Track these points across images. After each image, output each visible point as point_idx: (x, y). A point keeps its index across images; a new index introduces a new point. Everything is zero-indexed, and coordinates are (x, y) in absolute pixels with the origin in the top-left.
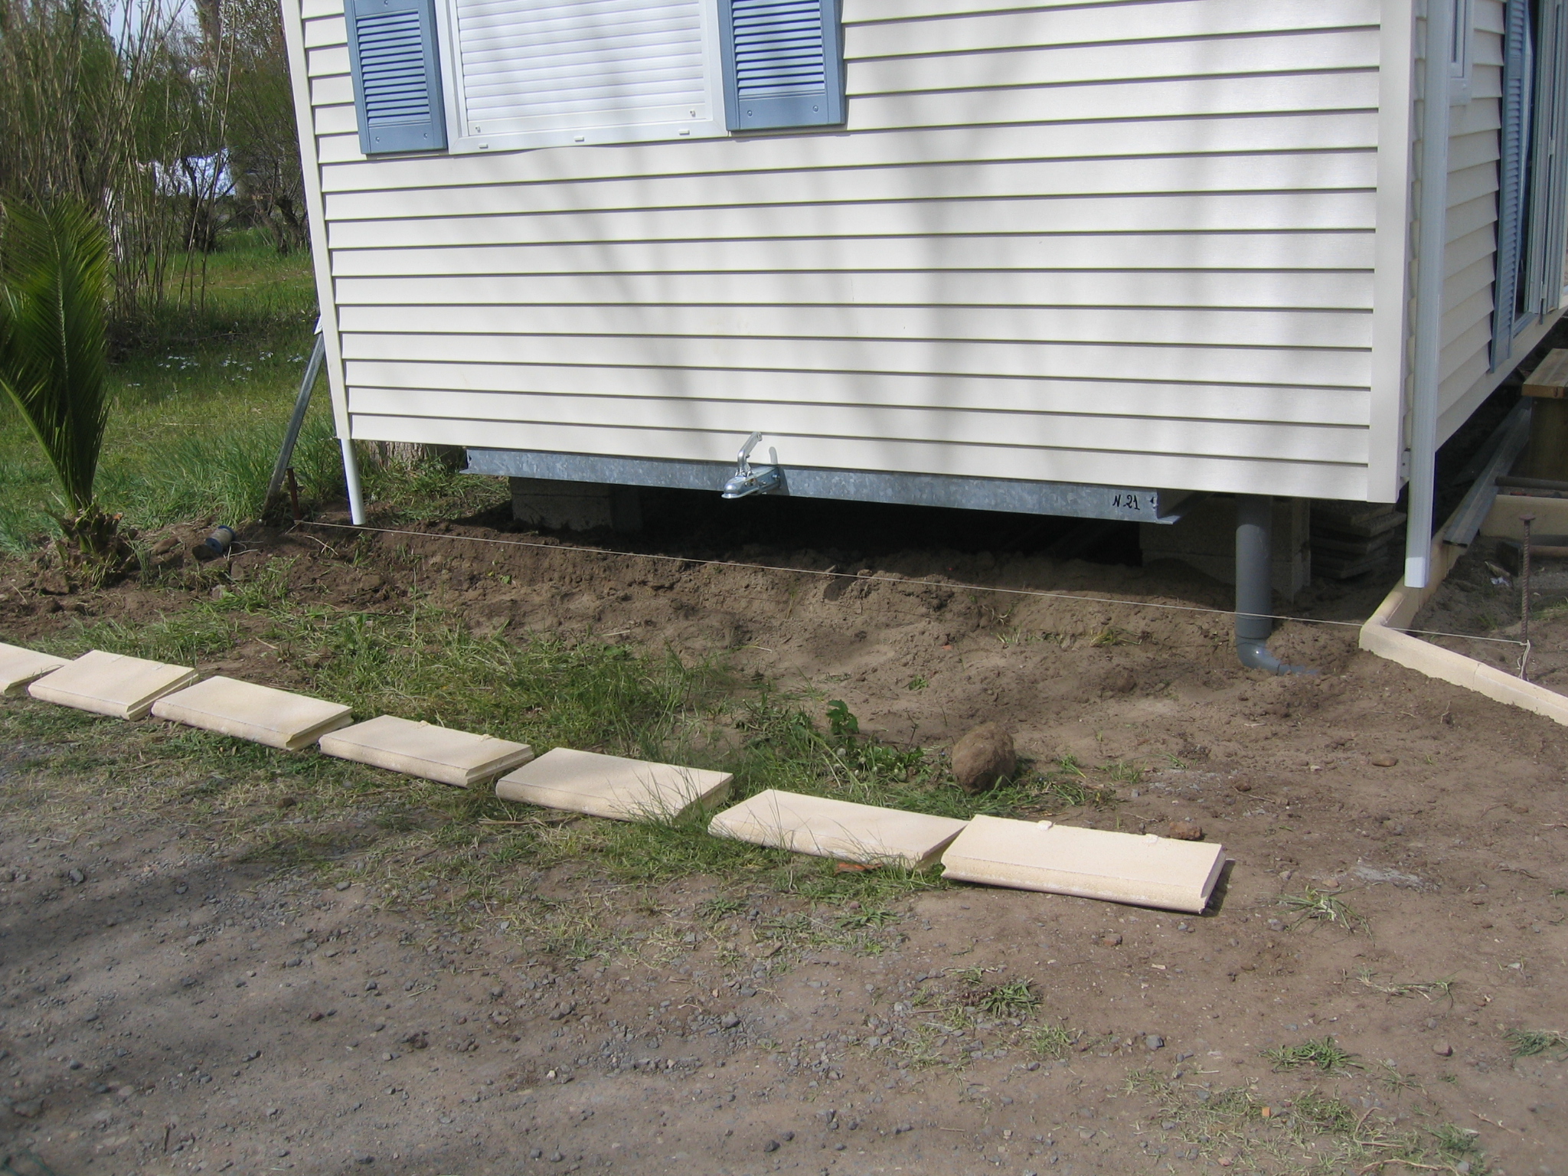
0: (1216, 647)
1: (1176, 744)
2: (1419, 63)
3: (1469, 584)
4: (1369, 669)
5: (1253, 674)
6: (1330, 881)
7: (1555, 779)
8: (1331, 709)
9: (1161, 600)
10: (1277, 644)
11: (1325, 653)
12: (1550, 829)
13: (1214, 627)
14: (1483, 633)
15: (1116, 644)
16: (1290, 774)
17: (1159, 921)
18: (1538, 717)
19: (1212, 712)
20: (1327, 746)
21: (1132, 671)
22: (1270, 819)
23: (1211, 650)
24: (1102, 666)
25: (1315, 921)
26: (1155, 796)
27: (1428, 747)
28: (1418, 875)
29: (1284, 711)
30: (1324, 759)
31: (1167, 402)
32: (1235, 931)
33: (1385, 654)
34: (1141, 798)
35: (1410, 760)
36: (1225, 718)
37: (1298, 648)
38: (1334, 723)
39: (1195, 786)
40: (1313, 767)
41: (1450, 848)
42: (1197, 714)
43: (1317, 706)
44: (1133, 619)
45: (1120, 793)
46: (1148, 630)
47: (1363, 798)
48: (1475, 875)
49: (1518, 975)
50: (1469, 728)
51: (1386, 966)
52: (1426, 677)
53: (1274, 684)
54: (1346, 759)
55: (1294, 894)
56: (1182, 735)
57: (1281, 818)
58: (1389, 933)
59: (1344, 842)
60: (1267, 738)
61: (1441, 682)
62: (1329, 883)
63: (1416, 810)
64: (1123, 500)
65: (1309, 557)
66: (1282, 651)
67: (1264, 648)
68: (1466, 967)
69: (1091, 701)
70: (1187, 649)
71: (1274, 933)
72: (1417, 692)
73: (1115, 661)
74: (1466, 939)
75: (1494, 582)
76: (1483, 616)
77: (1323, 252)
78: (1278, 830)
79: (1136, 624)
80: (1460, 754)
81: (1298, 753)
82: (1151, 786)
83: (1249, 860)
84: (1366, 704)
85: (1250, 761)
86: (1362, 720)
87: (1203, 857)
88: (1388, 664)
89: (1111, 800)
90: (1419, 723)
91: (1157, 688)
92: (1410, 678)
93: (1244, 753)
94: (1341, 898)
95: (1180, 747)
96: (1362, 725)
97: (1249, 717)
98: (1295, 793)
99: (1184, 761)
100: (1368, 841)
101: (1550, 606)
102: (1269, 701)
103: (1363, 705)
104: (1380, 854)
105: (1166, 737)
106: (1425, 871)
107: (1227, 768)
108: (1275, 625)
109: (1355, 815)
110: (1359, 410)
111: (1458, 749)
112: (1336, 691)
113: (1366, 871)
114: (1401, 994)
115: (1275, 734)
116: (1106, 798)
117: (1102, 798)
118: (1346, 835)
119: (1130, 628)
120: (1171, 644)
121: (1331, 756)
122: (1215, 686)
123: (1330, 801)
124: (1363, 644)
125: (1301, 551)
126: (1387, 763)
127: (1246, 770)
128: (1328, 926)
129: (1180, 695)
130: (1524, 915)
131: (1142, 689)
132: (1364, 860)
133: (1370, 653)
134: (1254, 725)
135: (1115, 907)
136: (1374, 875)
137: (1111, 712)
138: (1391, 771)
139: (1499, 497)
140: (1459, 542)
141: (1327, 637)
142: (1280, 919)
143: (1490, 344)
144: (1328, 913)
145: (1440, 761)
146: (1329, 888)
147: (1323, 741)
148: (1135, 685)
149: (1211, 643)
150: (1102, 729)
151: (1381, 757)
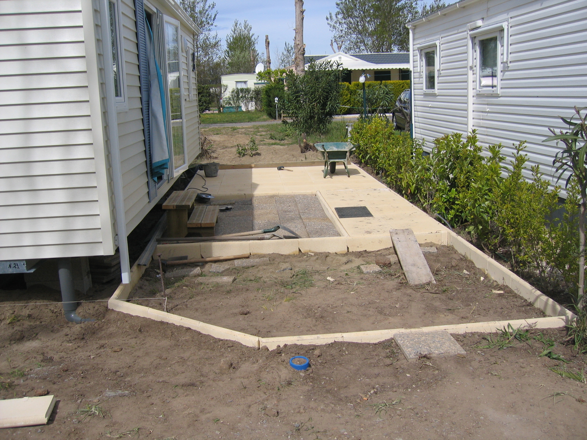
0: (57, 316)
1: (40, 358)
2: (104, 99)
3: (149, 278)
4: (112, 316)
5: (70, 324)
6: (96, 400)
7: (176, 345)
8: (99, 333)
9: (34, 301)
10: (80, 311)
11: (98, 311)
12: (174, 364)
13: (56, 308)
14: (154, 296)
15: (18, 321)
16: (83, 361)
17: (30, 431)
18: (170, 324)
19: (55, 342)
20: (97, 348)
21: (22, 331)
22: (75, 381)
23: (55, 318)
24: (10, 331)
25: (91, 416)
26: (30, 380)
27: (133, 342)
28: (128, 390)
29: (82, 338)
30: (96, 353)
31: (26, 226)
32: (60, 428)
33: (117, 310)
34: (24, 383)
35: (127, 348)
36: (60, 343)
37: (88, 312)
38: (100, 338)
39: (46, 373)
40: (92, 357)
41: (140, 378)
42: (49, 344)
43: (94, 333)
44: (24, 310)
45: (16, 382)
46: (30, 313)
47: (109, 365)
48: (148, 386)
49: (162, 420)
50: (147, 332)
51: (116, 428)
52: (132, 316)
53: (78, 328)
54: (104, 351)
55: (83, 408)
56: (43, 354)
57: (79, 379)
58: (118, 415)
59: (102, 384)
60: (76, 349)
61: (138, 317)
62: (95, 401)
63: (128, 366)
64: (13, 266)
65: (90, 277)
66: (82, 313)
67: (75, 313)
68: (144, 421)
69: (6, 346)
70: (46, 318)
71: (75, 425)
72: (129, 322)
73: (15, 329)
74: (144, 411)
75: (158, 276)
76: (154, 289)
77: (78, 167)
78: (78, 384)
79: (26, 312)
80: (144, 342)
81: (87, 353)
82: (29, 376)
83: (66, 398)
84: (112, 329)
85: (68, 359)
86: (111, 336)
87: (47, 401)
88: (119, 313)
89: (13, 386)
90: (131, 333)
91: (33, 336)
92: (127, 317)
93: (66, 356)
94: (100, 406)
95: (42, 358)
96: (110, 337)
97: (69, 341)
98: (84, 368)
99: (43, 364)
100: (111, 381)
101: (177, 282)
102: (76, 334)
103: (111, 329)
104: (115, 386)
105: (35, 355)
106: (131, 389)
107: (60, 363)
108: (78, 305)
109: (106, 372)
110: (97, 223)
111: (144, 340)
112: (101, 326)
113: (109, 393)
114: (121, 437)
115: (79, 347)
116: (11, 385)
117: (9, 386)
118: (104, 381)
119: (23, 314)
120: (40, 318)
121: (99, 351)
122: (56, 332)
123: (97, 369)
124: (110, 307)
125: (87, 275)
126: (118, 350)
127: (66, 363)
128: (96, 417)
129: (42, 338)
130: (164, 397)
131: (27, 338)
132: (109, 389)
133: (113, 310)
134: (71, 344)
135: (12, 430)
136: (112, 394)
137: (14, 349)
138: (120, 353)
139: (158, 245)
140: (143, 264)
141: (98, 306)
142: (78, 419)
143: (148, 192)
144: (95, 413)
145: (137, 346)
146: (96, 403)
147: (95, 346)
148: (24, 337)
149: (54, 315)
150: (11, 357)
151: (116, 348)
